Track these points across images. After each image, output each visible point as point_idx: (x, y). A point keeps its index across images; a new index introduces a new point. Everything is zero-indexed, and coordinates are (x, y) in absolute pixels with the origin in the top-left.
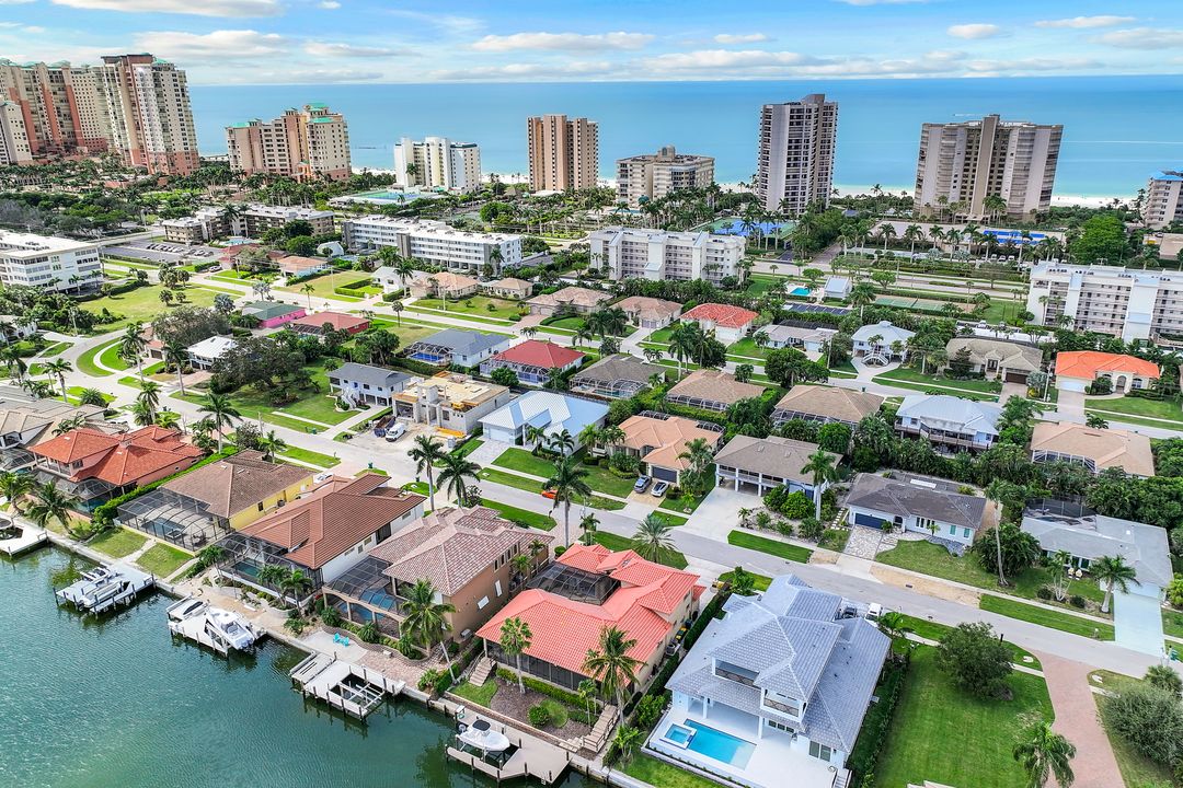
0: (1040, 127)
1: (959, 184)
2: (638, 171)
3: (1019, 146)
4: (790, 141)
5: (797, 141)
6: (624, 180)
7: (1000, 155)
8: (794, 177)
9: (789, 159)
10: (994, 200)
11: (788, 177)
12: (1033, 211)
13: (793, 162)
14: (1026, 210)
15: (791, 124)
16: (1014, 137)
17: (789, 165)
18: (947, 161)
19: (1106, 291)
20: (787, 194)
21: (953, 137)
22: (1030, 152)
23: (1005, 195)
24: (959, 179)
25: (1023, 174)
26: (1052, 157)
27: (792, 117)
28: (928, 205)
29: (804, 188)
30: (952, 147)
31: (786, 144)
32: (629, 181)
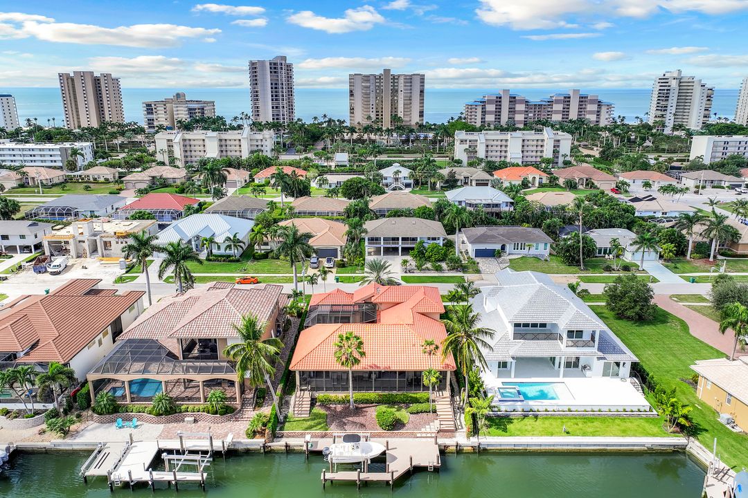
0: (414, 75)
1: (374, 110)
2: (161, 109)
3: (405, 86)
4: (272, 84)
5: (276, 84)
6: (150, 116)
7: (395, 92)
8: (277, 107)
9: (272, 96)
10: (395, 118)
11: (273, 108)
12: (417, 123)
13: (275, 97)
14: (413, 123)
15: (271, 72)
16: (401, 81)
17: (272, 100)
18: (366, 96)
21: (368, 81)
22: (411, 86)
23: (400, 114)
24: (374, 106)
25: (409, 102)
26: (422, 92)
27: (271, 68)
28: (359, 123)
29: (283, 115)
31: (269, 86)
32: (154, 116)
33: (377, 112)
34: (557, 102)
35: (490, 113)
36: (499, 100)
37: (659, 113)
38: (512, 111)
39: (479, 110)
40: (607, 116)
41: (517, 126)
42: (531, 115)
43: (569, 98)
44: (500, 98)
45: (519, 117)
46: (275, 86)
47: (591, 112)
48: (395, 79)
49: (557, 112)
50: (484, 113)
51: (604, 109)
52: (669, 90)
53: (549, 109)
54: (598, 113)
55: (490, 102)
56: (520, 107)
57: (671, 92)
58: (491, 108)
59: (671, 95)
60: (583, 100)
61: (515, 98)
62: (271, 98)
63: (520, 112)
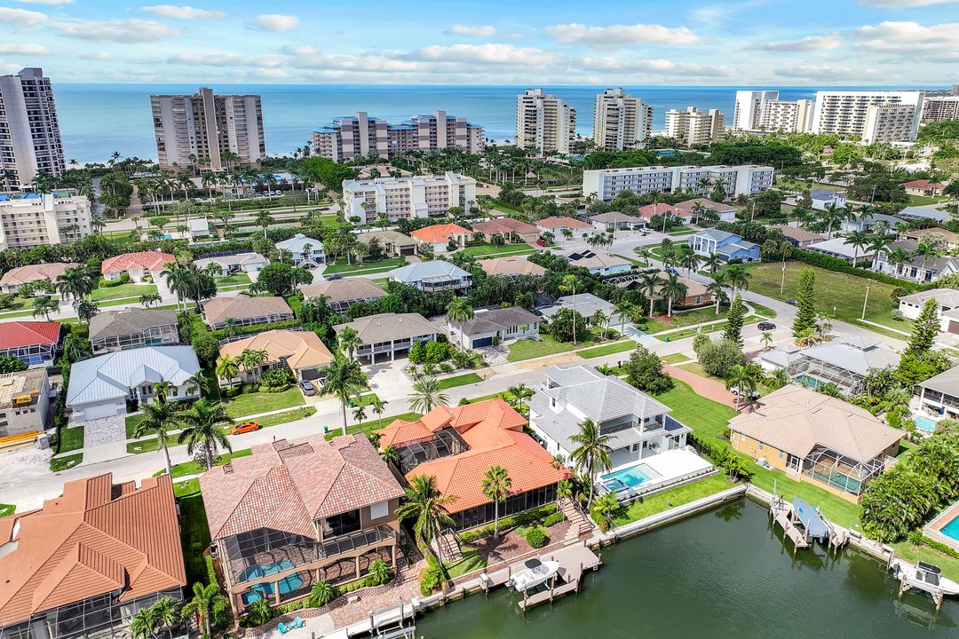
0: (247, 96)
1: (195, 145)
3: (236, 111)
4: (29, 113)
7: (222, 120)
8: (42, 148)
9: (32, 131)
10: (226, 156)
11: (36, 148)
12: (258, 160)
13: (38, 132)
14: (253, 160)
15: (25, 95)
16: (230, 105)
17: (33, 137)
18: (181, 127)
19: (395, 193)
20: (39, 165)
21: (181, 105)
22: (244, 116)
23: (233, 149)
24: (194, 140)
25: (244, 132)
26: (260, 118)
27: (24, 89)
28: (175, 164)
29: (54, 158)
30: (183, 114)
31: (26, 117)
33: (199, 147)
34: (423, 126)
35: (348, 142)
36: (355, 125)
37: (529, 136)
38: (373, 138)
39: (334, 139)
40: (478, 141)
41: (381, 156)
42: (395, 142)
43: (435, 120)
44: (357, 122)
45: (382, 146)
46: (35, 116)
47: (461, 138)
48: (220, 102)
49: (424, 138)
50: (340, 142)
51: (474, 134)
52: (535, 111)
53: (415, 135)
54: (468, 138)
55: (346, 128)
56: (382, 133)
57: (538, 113)
58: (348, 135)
59: (538, 117)
60: (450, 123)
61: (373, 122)
62: (30, 134)
63: (382, 140)
